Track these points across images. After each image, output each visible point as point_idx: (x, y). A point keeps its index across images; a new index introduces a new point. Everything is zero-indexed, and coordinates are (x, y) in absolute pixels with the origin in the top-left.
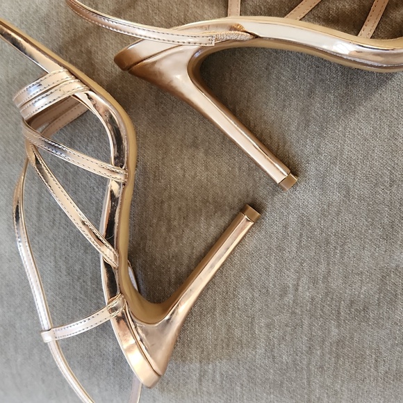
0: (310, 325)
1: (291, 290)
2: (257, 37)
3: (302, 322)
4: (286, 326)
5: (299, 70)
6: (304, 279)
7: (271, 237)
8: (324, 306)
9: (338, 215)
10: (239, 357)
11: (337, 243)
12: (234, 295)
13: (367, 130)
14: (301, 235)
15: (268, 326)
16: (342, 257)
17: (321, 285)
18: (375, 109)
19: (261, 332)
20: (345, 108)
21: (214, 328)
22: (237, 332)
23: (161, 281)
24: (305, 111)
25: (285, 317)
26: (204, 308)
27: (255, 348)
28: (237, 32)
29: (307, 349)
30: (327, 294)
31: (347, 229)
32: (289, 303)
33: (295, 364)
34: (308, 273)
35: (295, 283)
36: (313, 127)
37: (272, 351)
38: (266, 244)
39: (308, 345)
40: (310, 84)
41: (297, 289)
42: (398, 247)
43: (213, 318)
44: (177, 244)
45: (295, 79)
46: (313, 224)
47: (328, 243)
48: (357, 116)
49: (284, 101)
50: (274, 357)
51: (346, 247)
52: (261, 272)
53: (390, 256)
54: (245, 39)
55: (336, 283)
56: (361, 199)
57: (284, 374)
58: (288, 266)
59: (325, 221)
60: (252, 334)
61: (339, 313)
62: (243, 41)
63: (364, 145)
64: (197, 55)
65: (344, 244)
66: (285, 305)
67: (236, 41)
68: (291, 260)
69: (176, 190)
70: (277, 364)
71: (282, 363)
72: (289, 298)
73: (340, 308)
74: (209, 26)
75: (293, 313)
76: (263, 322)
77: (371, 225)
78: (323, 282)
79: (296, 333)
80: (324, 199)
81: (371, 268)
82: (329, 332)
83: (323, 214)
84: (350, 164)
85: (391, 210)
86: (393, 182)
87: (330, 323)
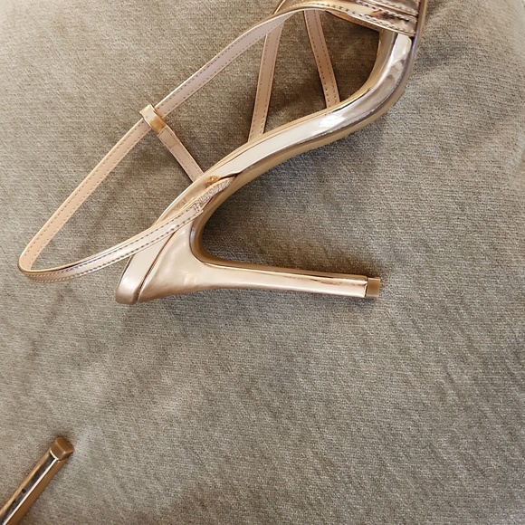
0: (494, 409)
1: (447, 386)
2: (236, 175)
3: (482, 411)
4: (470, 427)
5: (295, 164)
6: (451, 364)
7: (385, 347)
8: (492, 379)
9: (434, 274)
10: (446, 498)
11: (455, 303)
12: (393, 434)
13: (400, 174)
14: (413, 321)
15: (451, 442)
16: (471, 314)
17: (472, 358)
18: (393, 150)
19: (449, 453)
20: (363, 168)
21: (399, 487)
22: (425, 472)
23: (306, 478)
24: (327, 198)
25: (462, 420)
26: (373, 472)
27: (455, 476)
28: (215, 184)
29: (509, 436)
30: (485, 363)
31: (454, 282)
32: (454, 400)
33: (509, 463)
34: (449, 355)
35: (445, 374)
36: (347, 207)
37: (475, 466)
38: (385, 357)
39: (506, 432)
40: (314, 170)
41: (452, 379)
42: (515, 264)
43: (389, 476)
44: (295, 424)
45: (296, 175)
46: (416, 302)
47: (446, 310)
48: (380, 168)
49: (300, 201)
50: (482, 472)
51: (467, 301)
52: (403, 390)
53: (516, 279)
54: (227, 185)
55: (485, 345)
56: (444, 243)
57: (507, 482)
58: (424, 362)
59: (426, 290)
60: (442, 463)
61: (512, 374)
62: (226, 188)
63: (407, 190)
64: (193, 235)
65: (462, 298)
66: (452, 406)
67: (219, 193)
68: (423, 354)
69: (253, 368)
70: (491, 476)
71: (495, 471)
72: (451, 396)
73: (509, 369)
74: (184, 198)
75: (467, 408)
76: (444, 441)
77: (474, 261)
78: (472, 354)
79: (485, 428)
80: (408, 268)
81: (508, 304)
82: (517, 402)
83: (420, 283)
84: (408, 217)
85: (480, 232)
86: (462, 206)
87: (512, 391)
